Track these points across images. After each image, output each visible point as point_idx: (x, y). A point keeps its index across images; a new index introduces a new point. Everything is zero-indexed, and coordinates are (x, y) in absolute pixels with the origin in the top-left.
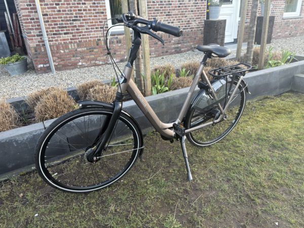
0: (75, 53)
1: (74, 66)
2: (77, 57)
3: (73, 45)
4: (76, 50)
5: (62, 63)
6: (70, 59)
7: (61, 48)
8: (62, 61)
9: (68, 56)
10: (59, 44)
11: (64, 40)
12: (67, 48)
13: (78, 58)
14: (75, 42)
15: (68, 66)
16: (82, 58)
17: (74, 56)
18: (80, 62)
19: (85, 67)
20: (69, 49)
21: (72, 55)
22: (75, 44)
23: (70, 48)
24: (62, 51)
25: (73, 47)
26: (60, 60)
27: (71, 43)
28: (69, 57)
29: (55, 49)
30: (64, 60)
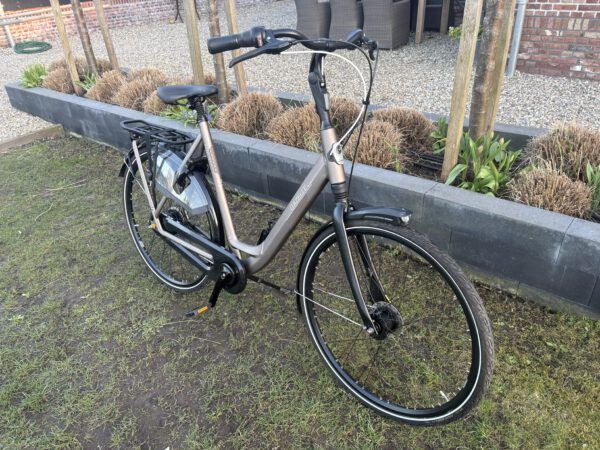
0: (575, 42)
1: (563, 70)
2: (577, 50)
3: (579, 21)
4: (582, 35)
5: (539, 57)
6: (558, 54)
7: (550, 25)
8: (539, 52)
9: (556, 45)
10: (550, 15)
11: (564, 7)
12: (563, 26)
13: (578, 54)
14: (586, 16)
15: (549, 66)
16: (589, 57)
17: (569, 49)
18: (578, 63)
19: (587, 78)
20: (565, 29)
21: (566, 45)
22: (586, 21)
23: (570, 27)
24: (548, 33)
25: (577, 27)
26: (536, 50)
27: (577, 16)
28: (558, 48)
29: (537, 25)
30: (544, 52)
